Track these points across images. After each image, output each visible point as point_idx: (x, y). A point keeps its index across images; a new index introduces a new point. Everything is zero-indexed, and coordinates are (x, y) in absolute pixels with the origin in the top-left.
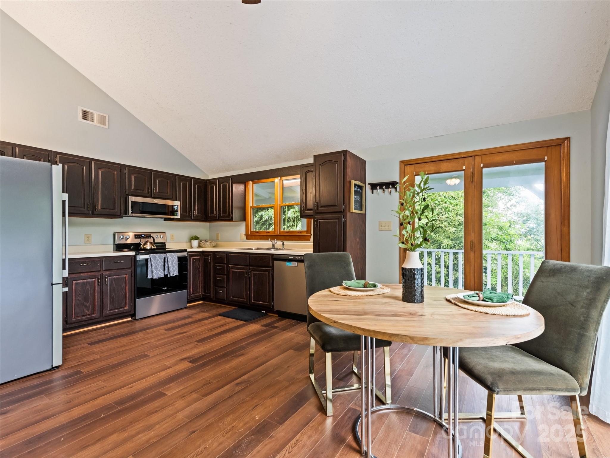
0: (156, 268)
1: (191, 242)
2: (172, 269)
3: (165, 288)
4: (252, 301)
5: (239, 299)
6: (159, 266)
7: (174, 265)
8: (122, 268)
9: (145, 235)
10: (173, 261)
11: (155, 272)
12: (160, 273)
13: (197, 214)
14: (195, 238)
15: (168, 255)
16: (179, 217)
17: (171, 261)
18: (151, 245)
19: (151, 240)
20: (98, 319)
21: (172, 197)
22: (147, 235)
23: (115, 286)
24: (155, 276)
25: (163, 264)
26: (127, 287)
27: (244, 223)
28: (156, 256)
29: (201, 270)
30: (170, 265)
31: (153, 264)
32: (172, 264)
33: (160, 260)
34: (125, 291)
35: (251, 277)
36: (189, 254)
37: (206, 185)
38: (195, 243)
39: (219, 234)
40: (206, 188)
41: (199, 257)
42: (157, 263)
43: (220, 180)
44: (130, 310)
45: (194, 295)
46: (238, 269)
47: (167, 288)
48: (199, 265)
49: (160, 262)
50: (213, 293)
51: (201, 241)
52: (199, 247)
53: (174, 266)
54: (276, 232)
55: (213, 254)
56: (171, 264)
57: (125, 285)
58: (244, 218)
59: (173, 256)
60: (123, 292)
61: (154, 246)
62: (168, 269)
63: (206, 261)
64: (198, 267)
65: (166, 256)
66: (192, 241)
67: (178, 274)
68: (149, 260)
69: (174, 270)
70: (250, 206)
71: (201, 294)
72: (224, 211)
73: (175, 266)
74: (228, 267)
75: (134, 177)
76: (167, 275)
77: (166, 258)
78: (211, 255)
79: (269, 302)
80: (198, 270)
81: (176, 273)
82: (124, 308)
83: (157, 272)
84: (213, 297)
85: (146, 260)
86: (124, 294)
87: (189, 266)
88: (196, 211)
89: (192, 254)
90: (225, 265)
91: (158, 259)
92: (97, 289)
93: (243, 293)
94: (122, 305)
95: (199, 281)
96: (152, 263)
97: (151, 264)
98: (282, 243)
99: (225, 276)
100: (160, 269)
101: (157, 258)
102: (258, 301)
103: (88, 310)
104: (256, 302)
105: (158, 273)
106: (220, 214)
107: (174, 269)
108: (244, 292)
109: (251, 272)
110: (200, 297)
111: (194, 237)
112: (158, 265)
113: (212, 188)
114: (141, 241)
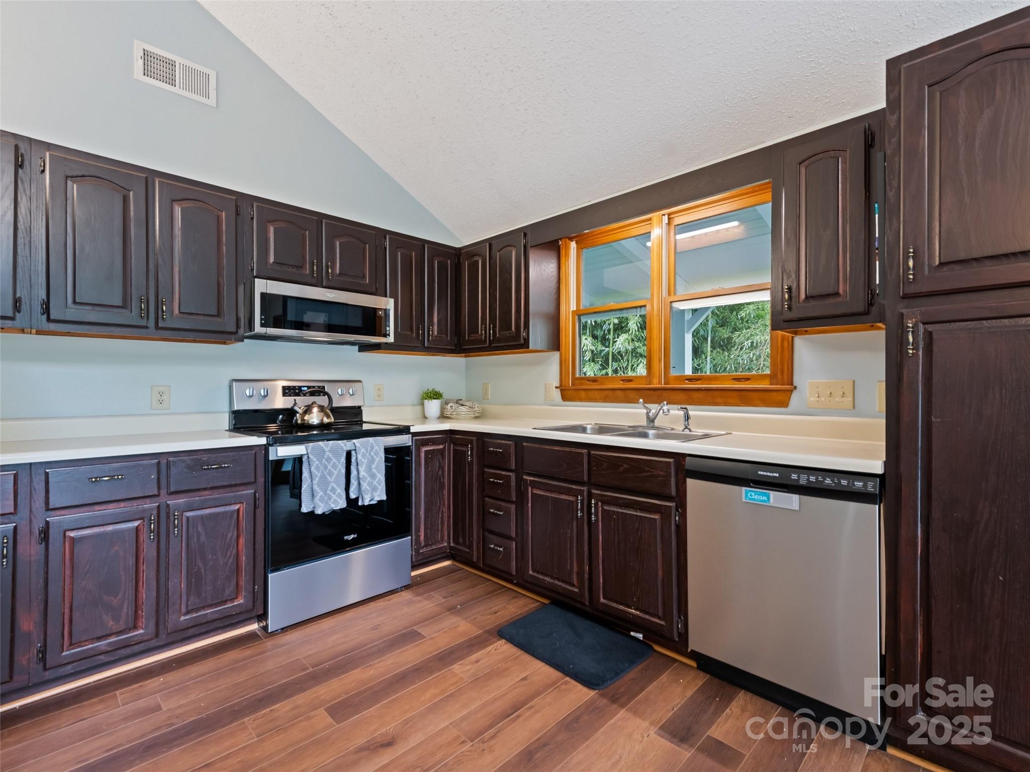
0: (324, 482)
1: (423, 404)
2: (368, 485)
3: (352, 536)
4: (599, 599)
5: (557, 582)
6: (331, 478)
7: (375, 471)
8: (225, 483)
9: (309, 387)
10: (372, 461)
11: (320, 494)
12: (334, 497)
13: (436, 333)
14: (432, 395)
15: (357, 445)
16: (391, 339)
17: (366, 461)
18: (322, 414)
19: (322, 400)
20: (153, 642)
21: (376, 289)
22: (314, 387)
23: (203, 538)
24: (320, 506)
25: (344, 471)
26: (242, 541)
27: (556, 355)
28: (325, 448)
29: (447, 479)
30: (362, 474)
31: (315, 471)
32: (369, 469)
33: (334, 460)
34: (234, 551)
35: (597, 521)
36: (415, 439)
37: (459, 259)
38: (433, 407)
39: (490, 385)
40: (458, 268)
41: (441, 447)
42: (326, 467)
43: (493, 242)
44: (252, 607)
45: (429, 548)
46: (551, 491)
47: (356, 536)
48: (442, 468)
49: (334, 466)
50: (478, 547)
51: (447, 404)
52: (443, 417)
53: (373, 476)
54: (656, 381)
55: (478, 440)
56: (364, 471)
57: (235, 534)
58: (555, 344)
59: (372, 447)
60: (228, 555)
61: (328, 417)
62: (359, 484)
63: (459, 459)
64: (440, 473)
65: (354, 448)
66: (426, 401)
67: (384, 498)
68: (304, 459)
69: (375, 486)
70: (572, 309)
71: (446, 544)
72: (506, 325)
73: (378, 474)
74: (519, 480)
75: (275, 229)
76: (357, 499)
77: (353, 453)
78: (471, 442)
79: (667, 617)
80: (440, 482)
81: (379, 496)
82: (234, 602)
83: (325, 493)
84: (478, 558)
85: (295, 459)
86: (230, 561)
87: (415, 471)
88: (436, 328)
89: (423, 438)
90: (511, 474)
91: (331, 455)
92: (149, 551)
93: (569, 567)
94: (227, 592)
95: (442, 511)
96: (313, 469)
97: (311, 472)
98: (682, 413)
99: (513, 507)
100: (335, 486)
101: (327, 453)
102: (622, 604)
103: (116, 619)
104: (615, 605)
105: (330, 498)
106: (494, 332)
107: (375, 483)
108: (572, 565)
109: (596, 504)
110: (444, 552)
111: (430, 393)
112: (330, 473)
113: (474, 267)
114: (295, 404)
